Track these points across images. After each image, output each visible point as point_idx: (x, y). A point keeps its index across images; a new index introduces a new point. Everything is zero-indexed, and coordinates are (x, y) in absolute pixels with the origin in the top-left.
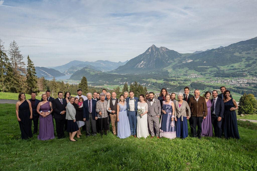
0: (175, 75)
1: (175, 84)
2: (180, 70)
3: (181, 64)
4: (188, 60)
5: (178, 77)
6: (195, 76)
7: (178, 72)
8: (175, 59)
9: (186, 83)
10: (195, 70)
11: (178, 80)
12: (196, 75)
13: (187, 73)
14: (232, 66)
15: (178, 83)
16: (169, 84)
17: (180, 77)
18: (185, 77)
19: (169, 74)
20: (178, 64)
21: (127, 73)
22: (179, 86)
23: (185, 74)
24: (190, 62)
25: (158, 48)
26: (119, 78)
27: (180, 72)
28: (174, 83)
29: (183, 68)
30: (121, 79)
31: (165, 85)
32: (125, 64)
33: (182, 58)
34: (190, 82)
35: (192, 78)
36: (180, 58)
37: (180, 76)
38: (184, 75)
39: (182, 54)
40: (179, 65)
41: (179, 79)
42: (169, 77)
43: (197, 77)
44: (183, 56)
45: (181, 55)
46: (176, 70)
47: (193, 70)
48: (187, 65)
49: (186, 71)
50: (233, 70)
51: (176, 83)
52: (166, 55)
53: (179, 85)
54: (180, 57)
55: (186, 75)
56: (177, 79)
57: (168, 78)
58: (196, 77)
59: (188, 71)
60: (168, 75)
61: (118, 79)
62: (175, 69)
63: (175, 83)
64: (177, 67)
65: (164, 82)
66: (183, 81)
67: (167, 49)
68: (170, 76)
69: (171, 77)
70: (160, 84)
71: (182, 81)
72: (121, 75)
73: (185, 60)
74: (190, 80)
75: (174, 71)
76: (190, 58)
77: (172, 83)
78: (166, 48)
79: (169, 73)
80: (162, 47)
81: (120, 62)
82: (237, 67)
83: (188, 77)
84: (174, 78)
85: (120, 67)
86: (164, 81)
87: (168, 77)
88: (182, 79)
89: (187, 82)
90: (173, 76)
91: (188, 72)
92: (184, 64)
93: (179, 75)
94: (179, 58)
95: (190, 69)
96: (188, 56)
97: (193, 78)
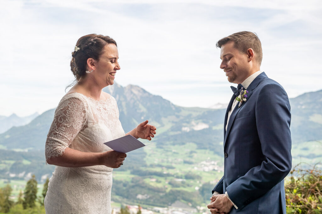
0: (163, 161)
1: (159, 185)
2: (174, 149)
3: (179, 132)
4: (197, 124)
5: (169, 167)
6: (211, 168)
7: (169, 153)
8: (164, 120)
9: (188, 185)
10: (212, 152)
11: (168, 175)
12: (216, 163)
13: (191, 157)
14: (306, 149)
15: (170, 183)
16: (143, 183)
17: (172, 168)
18: (187, 169)
19: (144, 157)
20: (172, 133)
21: (31, 148)
22: (172, 193)
23: (188, 159)
24: (200, 131)
25: (121, 87)
26: (6, 159)
27: (174, 153)
28: (158, 181)
29: (183, 144)
30: (12, 162)
31: (133, 187)
32: (28, 121)
33: (181, 118)
34: (200, 182)
35: (204, 171)
36: (178, 117)
37: (174, 165)
38: (185, 162)
39: (183, 108)
40: (172, 136)
41: (171, 171)
42: (146, 166)
43: (216, 171)
44: (184, 113)
45: (179, 109)
46: (164, 146)
47: (208, 151)
48: (193, 136)
49: (191, 152)
50: (308, 157)
51: (162, 184)
52: (141, 106)
53: (169, 189)
54: (176, 113)
55: (190, 163)
56: (165, 172)
57: (143, 169)
58: (214, 170)
59: (195, 152)
60: (145, 159)
61: (3, 161)
62: (162, 144)
63: (160, 182)
64: (168, 139)
65: (133, 178)
66: (181, 178)
67: (144, 91)
68: (148, 163)
69: (152, 166)
70: (121, 182)
71: (178, 177)
72: (14, 153)
73: (188, 123)
74: (199, 177)
75: (160, 150)
76: (201, 120)
77: (152, 182)
78: (142, 89)
79: (146, 154)
80: (131, 86)
81: (14, 116)
82: (317, 152)
83: (193, 167)
84: (158, 170)
85: (14, 130)
86: (133, 176)
87: (143, 166)
88: (180, 174)
89: (191, 182)
90: (156, 162)
91: (195, 155)
92: (187, 134)
93: (171, 163)
94: (173, 118)
95: (201, 146)
96: (198, 114)
97: (208, 172)
